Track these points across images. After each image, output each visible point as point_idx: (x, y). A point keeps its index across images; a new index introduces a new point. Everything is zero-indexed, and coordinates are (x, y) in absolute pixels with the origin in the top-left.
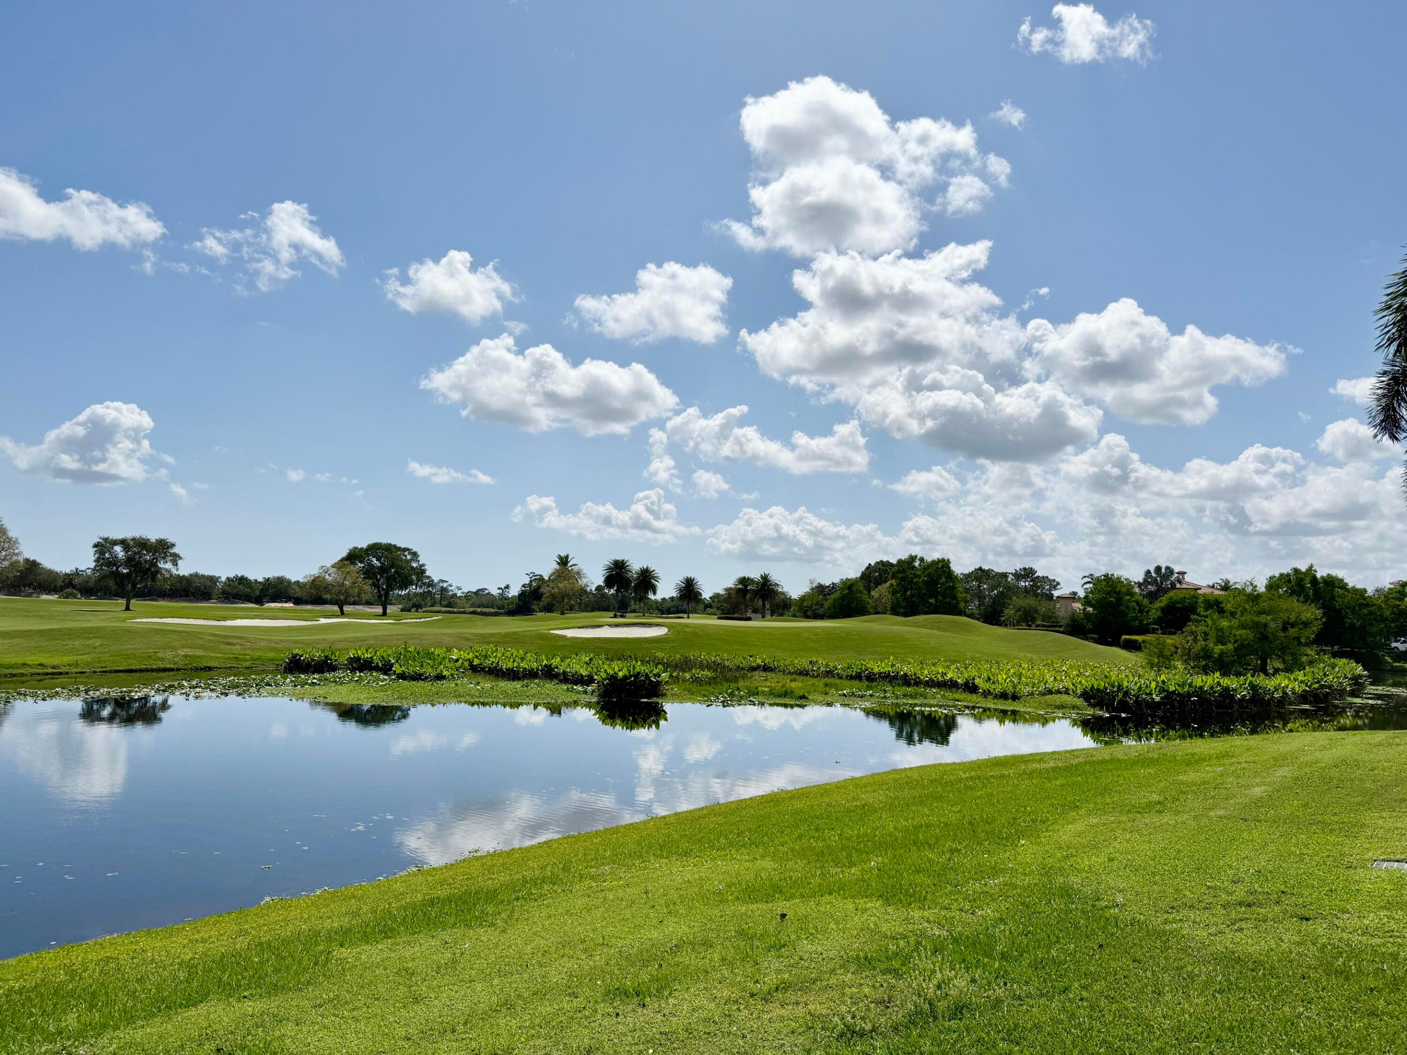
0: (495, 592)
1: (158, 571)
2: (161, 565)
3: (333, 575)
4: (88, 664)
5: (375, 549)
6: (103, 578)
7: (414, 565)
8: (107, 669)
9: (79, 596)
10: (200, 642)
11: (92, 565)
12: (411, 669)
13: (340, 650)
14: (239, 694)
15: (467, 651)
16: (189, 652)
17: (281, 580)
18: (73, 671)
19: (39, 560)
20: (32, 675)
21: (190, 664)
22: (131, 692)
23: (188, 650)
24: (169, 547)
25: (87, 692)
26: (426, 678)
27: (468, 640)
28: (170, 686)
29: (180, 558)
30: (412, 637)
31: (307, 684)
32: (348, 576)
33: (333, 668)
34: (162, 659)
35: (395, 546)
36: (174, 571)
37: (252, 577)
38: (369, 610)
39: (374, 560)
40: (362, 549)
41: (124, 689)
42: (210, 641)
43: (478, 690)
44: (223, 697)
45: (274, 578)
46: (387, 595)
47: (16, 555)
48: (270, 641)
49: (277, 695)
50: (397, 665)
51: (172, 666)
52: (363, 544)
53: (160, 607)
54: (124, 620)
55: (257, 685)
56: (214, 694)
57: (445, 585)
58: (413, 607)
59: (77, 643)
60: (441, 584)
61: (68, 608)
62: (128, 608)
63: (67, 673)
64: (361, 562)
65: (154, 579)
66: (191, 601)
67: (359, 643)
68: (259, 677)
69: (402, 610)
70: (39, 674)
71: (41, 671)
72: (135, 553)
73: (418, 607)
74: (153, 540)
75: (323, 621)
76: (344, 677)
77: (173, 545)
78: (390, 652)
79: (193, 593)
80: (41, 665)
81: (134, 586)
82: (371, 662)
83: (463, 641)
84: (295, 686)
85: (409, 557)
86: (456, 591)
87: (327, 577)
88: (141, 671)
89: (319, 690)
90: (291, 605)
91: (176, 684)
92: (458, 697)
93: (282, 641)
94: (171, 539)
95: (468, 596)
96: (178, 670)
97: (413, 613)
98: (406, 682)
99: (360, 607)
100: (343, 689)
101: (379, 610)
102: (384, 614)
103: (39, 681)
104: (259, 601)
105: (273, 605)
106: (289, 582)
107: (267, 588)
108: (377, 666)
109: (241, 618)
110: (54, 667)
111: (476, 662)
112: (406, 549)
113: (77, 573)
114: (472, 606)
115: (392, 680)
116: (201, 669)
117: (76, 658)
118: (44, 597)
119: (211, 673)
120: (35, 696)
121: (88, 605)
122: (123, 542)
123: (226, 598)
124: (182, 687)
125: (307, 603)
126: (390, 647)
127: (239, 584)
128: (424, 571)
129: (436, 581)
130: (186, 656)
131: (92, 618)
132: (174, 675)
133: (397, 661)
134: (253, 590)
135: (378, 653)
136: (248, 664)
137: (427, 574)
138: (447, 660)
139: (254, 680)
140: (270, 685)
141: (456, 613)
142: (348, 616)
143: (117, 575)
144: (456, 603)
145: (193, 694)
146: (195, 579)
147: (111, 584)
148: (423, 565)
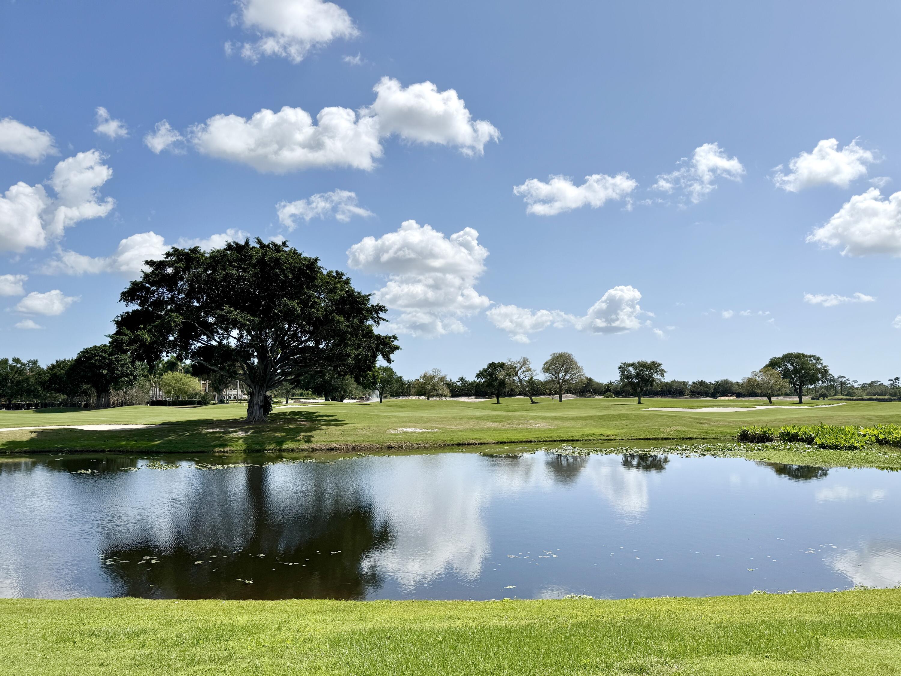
0: (887, 383)
1: (654, 380)
2: (655, 376)
3: (761, 377)
4: (624, 435)
5: (788, 357)
6: (625, 385)
7: (819, 366)
8: (635, 438)
9: (614, 396)
10: (683, 422)
11: (619, 379)
12: (829, 441)
13: (774, 427)
14: (712, 455)
15: (873, 429)
16: (679, 428)
17: (726, 382)
18: (618, 438)
19: (592, 378)
20: (598, 440)
21: (680, 436)
22: (649, 451)
23: (677, 427)
24: (658, 366)
25: (626, 450)
26: (841, 448)
27: (870, 420)
28: (671, 449)
29: (665, 372)
30: (825, 418)
31: (754, 449)
32: (772, 377)
33: (771, 440)
34: (663, 432)
35: (803, 354)
36: (663, 380)
37: (707, 381)
38: (788, 400)
39: (789, 365)
40: (779, 358)
41: (646, 450)
42: (690, 422)
43: (886, 458)
44: (702, 456)
45: (722, 381)
46: (800, 389)
47: (583, 375)
48: (726, 421)
49: (736, 456)
50: (817, 438)
51: (669, 437)
52: (780, 355)
53: (657, 401)
54: (639, 409)
55: (722, 450)
56: (697, 455)
57: (844, 380)
58: (820, 397)
59: (617, 423)
60: (840, 379)
61: (610, 403)
62: (639, 403)
63: (614, 440)
64: (779, 367)
65: (652, 385)
66: (673, 397)
67: (788, 423)
68: (723, 445)
69: (812, 399)
70: (601, 440)
71: (602, 438)
72: (640, 371)
73: (824, 396)
74: (649, 362)
75: (758, 408)
76: (779, 445)
77: (660, 364)
78: (810, 429)
79: (674, 392)
80: (601, 435)
81: (642, 389)
82: (797, 436)
83: (867, 421)
84: (747, 451)
85: (814, 361)
86: (853, 384)
87: (757, 378)
88: (653, 439)
89: (764, 454)
90: (734, 397)
91: (673, 447)
92: (871, 463)
93: (734, 421)
94: (659, 361)
95: (863, 387)
96: (673, 439)
97: (821, 401)
98: (826, 451)
99: (782, 398)
100: (781, 454)
101: (796, 399)
102: (801, 402)
103: (602, 443)
104: (714, 396)
105: (723, 398)
106: (731, 383)
107: (718, 387)
108: (802, 438)
109: (706, 407)
110: (608, 436)
111: (881, 437)
112: (811, 356)
113: (611, 384)
114: (868, 394)
115: (814, 448)
116: (686, 439)
117: (618, 431)
118: (597, 397)
119: (693, 441)
120: (601, 452)
121: (620, 401)
122: (633, 365)
123: (693, 395)
124: (677, 449)
125: (745, 396)
126: (810, 425)
127: (700, 386)
128: (827, 371)
129: (836, 377)
130: (676, 431)
131: (623, 409)
132: (671, 442)
133: (817, 435)
134: (709, 389)
135: (802, 430)
136: (714, 436)
137: (830, 372)
138: (856, 436)
139: (720, 446)
140: (731, 450)
141: (855, 400)
142: (775, 404)
143: (631, 383)
144: (854, 393)
145: (684, 454)
146: (674, 384)
147: (629, 388)
148: (826, 366)
